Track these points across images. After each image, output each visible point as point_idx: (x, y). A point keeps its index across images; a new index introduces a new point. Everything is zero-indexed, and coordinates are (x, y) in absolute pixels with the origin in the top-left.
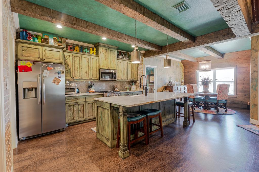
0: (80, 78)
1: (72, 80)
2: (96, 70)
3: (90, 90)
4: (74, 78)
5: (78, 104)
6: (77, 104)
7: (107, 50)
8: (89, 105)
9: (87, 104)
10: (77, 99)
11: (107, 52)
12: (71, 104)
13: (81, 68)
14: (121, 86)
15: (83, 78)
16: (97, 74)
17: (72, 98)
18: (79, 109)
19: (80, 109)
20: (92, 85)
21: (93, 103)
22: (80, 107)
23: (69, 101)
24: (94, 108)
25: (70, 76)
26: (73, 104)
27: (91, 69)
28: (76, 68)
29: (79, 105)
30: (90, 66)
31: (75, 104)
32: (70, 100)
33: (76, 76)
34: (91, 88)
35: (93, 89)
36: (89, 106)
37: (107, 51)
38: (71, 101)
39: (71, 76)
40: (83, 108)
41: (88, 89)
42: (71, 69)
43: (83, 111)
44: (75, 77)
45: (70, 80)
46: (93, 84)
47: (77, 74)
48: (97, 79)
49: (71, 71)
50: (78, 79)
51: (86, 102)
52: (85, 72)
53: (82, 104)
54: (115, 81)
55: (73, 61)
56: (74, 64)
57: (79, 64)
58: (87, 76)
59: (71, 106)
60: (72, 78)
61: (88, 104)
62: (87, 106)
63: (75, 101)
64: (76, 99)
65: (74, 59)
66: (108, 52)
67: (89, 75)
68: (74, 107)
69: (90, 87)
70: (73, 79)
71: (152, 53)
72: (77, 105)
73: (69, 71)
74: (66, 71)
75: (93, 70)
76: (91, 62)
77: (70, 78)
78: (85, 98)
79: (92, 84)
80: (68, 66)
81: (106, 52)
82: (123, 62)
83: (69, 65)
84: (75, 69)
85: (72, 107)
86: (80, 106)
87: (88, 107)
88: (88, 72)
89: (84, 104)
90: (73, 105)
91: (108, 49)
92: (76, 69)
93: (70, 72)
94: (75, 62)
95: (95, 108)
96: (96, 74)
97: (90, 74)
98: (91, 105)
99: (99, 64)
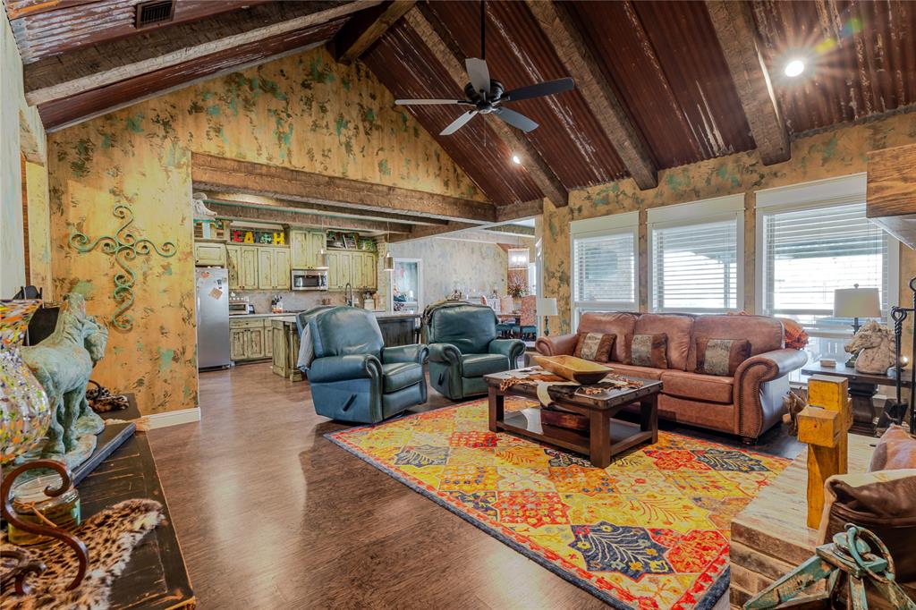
0: (256, 287)
1: (241, 291)
2: (285, 272)
3: (274, 308)
5: (252, 330)
6: (249, 330)
7: (305, 235)
9: (266, 332)
12: (239, 331)
13: (256, 269)
15: (261, 287)
16: (287, 280)
17: (242, 321)
18: (252, 338)
19: (254, 339)
20: (278, 299)
22: (255, 337)
23: (236, 325)
25: (237, 284)
26: (242, 330)
27: (276, 270)
29: (252, 332)
30: (274, 266)
31: (246, 331)
32: (238, 324)
33: (249, 284)
34: (277, 304)
35: (280, 306)
38: (240, 326)
39: (240, 285)
40: (259, 338)
41: (270, 307)
42: (239, 273)
43: (259, 343)
44: (246, 285)
45: (237, 291)
46: (281, 298)
47: (249, 280)
48: (287, 288)
49: (240, 276)
50: (252, 288)
51: (264, 327)
52: (263, 277)
53: (258, 331)
54: (324, 290)
55: (243, 259)
56: (243, 263)
57: (253, 264)
58: (267, 283)
59: (239, 333)
61: (269, 331)
63: (246, 326)
64: (248, 323)
65: (243, 256)
66: (308, 238)
67: (271, 281)
68: (244, 335)
69: (274, 303)
70: (243, 288)
72: (249, 333)
73: (235, 276)
74: (230, 277)
76: (274, 259)
77: (237, 287)
79: (279, 297)
81: (304, 238)
82: (342, 255)
83: (236, 265)
84: (245, 272)
85: (241, 334)
86: (254, 334)
88: (269, 276)
89: (261, 330)
91: (306, 233)
92: (247, 272)
93: (236, 278)
94: (246, 261)
96: (285, 279)
99: (290, 260)
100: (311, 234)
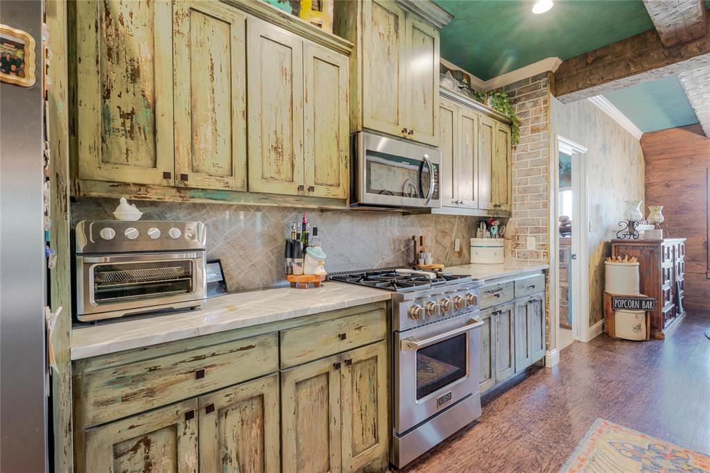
0: (236, 182)
1: (171, 197)
2: (337, 137)
3: (297, 270)
4: (184, 177)
5: (220, 400)
6: (210, 409)
7: (397, 17)
8: (304, 391)
10: (207, 362)
11: (396, 31)
12: (145, 424)
13: (239, 106)
14: (437, 241)
15: (256, 185)
16: (342, 166)
17: (163, 363)
18: (221, 444)
19: (231, 446)
20: (306, 237)
21: (334, 375)
22: (238, 430)
23: (125, 399)
24: (335, 412)
25: (150, 163)
26: (168, 416)
27: (309, 124)
28: (199, 105)
29: (223, 413)
30: (303, 106)
31: (189, 416)
32: (140, 378)
33: (206, 163)
34: (304, 252)
35: (314, 263)
36: (304, 402)
37: (397, 24)
38: (151, 393)
39: (165, 164)
40: (255, 431)
41: (280, 263)
42: (163, 106)
43: (258, 459)
44: (195, 170)
45: (153, 196)
46: (315, 231)
47: (210, 147)
48: (342, 196)
49: (164, 125)
50: (219, 186)
51: (280, 375)
52: (267, 146)
53: (252, 398)
54: (427, 211)
55: (181, 42)
56: (182, 66)
57: (226, 81)
58: (279, 172)
59: (146, 441)
60: (167, 176)
61: (297, 384)
62: (293, 405)
63: (190, 387)
64: (197, 365)
65: (184, 28)
66: (401, 31)
67: (293, 166)
68: (177, 440)
69: (294, 249)
70: (181, 184)
71: (611, 63)
72: (208, 421)
73: (143, 118)
74: (115, 113)
75: (318, 135)
76: (304, 80)
77: (152, 177)
78: (273, 340)
79: (309, 231)
80: (134, 75)
81: (392, 30)
82: (461, 113)
83: (145, 70)
84: (193, 107)
85: (161, 442)
86: (233, 419)
87: (296, 412)
88: (287, 145)
89: (264, 391)
90: (174, 428)
91: (401, 15)
92: (200, 114)
93: (148, 129)
94: (196, 59)
95: (341, 408)
96: (335, 166)
97: (298, 162)
98: (318, 387)
99: (353, 97)
100: (410, 21)
